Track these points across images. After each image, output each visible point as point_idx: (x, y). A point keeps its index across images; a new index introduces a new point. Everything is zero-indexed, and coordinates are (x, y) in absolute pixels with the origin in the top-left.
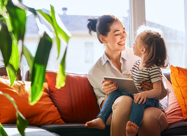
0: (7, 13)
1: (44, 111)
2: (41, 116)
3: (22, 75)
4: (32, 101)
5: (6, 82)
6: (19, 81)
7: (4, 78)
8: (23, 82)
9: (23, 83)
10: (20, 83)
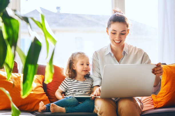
0: (2, 22)
1: (37, 99)
2: (34, 104)
3: (18, 69)
4: (24, 95)
5: (4, 74)
6: (15, 74)
7: (3, 71)
8: (19, 74)
9: (19, 76)
10: (16, 75)
